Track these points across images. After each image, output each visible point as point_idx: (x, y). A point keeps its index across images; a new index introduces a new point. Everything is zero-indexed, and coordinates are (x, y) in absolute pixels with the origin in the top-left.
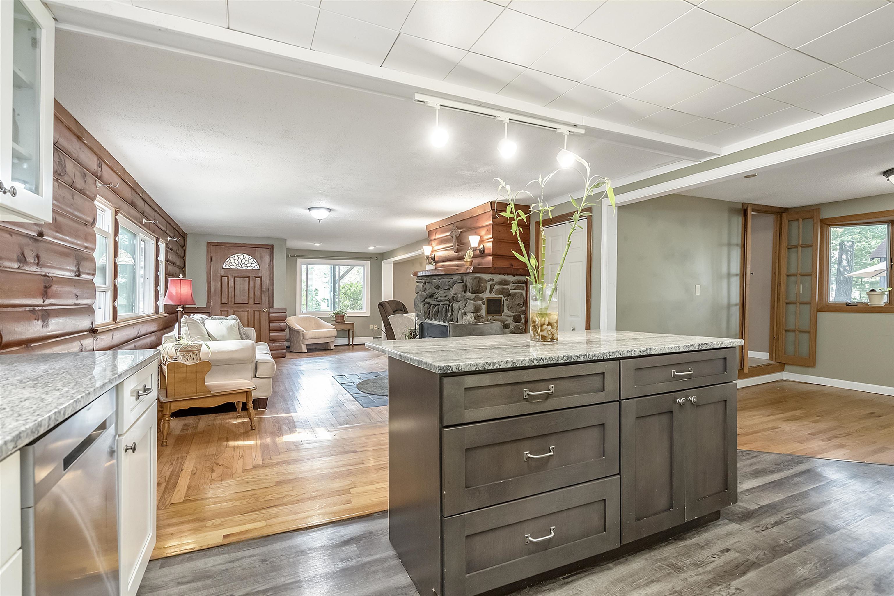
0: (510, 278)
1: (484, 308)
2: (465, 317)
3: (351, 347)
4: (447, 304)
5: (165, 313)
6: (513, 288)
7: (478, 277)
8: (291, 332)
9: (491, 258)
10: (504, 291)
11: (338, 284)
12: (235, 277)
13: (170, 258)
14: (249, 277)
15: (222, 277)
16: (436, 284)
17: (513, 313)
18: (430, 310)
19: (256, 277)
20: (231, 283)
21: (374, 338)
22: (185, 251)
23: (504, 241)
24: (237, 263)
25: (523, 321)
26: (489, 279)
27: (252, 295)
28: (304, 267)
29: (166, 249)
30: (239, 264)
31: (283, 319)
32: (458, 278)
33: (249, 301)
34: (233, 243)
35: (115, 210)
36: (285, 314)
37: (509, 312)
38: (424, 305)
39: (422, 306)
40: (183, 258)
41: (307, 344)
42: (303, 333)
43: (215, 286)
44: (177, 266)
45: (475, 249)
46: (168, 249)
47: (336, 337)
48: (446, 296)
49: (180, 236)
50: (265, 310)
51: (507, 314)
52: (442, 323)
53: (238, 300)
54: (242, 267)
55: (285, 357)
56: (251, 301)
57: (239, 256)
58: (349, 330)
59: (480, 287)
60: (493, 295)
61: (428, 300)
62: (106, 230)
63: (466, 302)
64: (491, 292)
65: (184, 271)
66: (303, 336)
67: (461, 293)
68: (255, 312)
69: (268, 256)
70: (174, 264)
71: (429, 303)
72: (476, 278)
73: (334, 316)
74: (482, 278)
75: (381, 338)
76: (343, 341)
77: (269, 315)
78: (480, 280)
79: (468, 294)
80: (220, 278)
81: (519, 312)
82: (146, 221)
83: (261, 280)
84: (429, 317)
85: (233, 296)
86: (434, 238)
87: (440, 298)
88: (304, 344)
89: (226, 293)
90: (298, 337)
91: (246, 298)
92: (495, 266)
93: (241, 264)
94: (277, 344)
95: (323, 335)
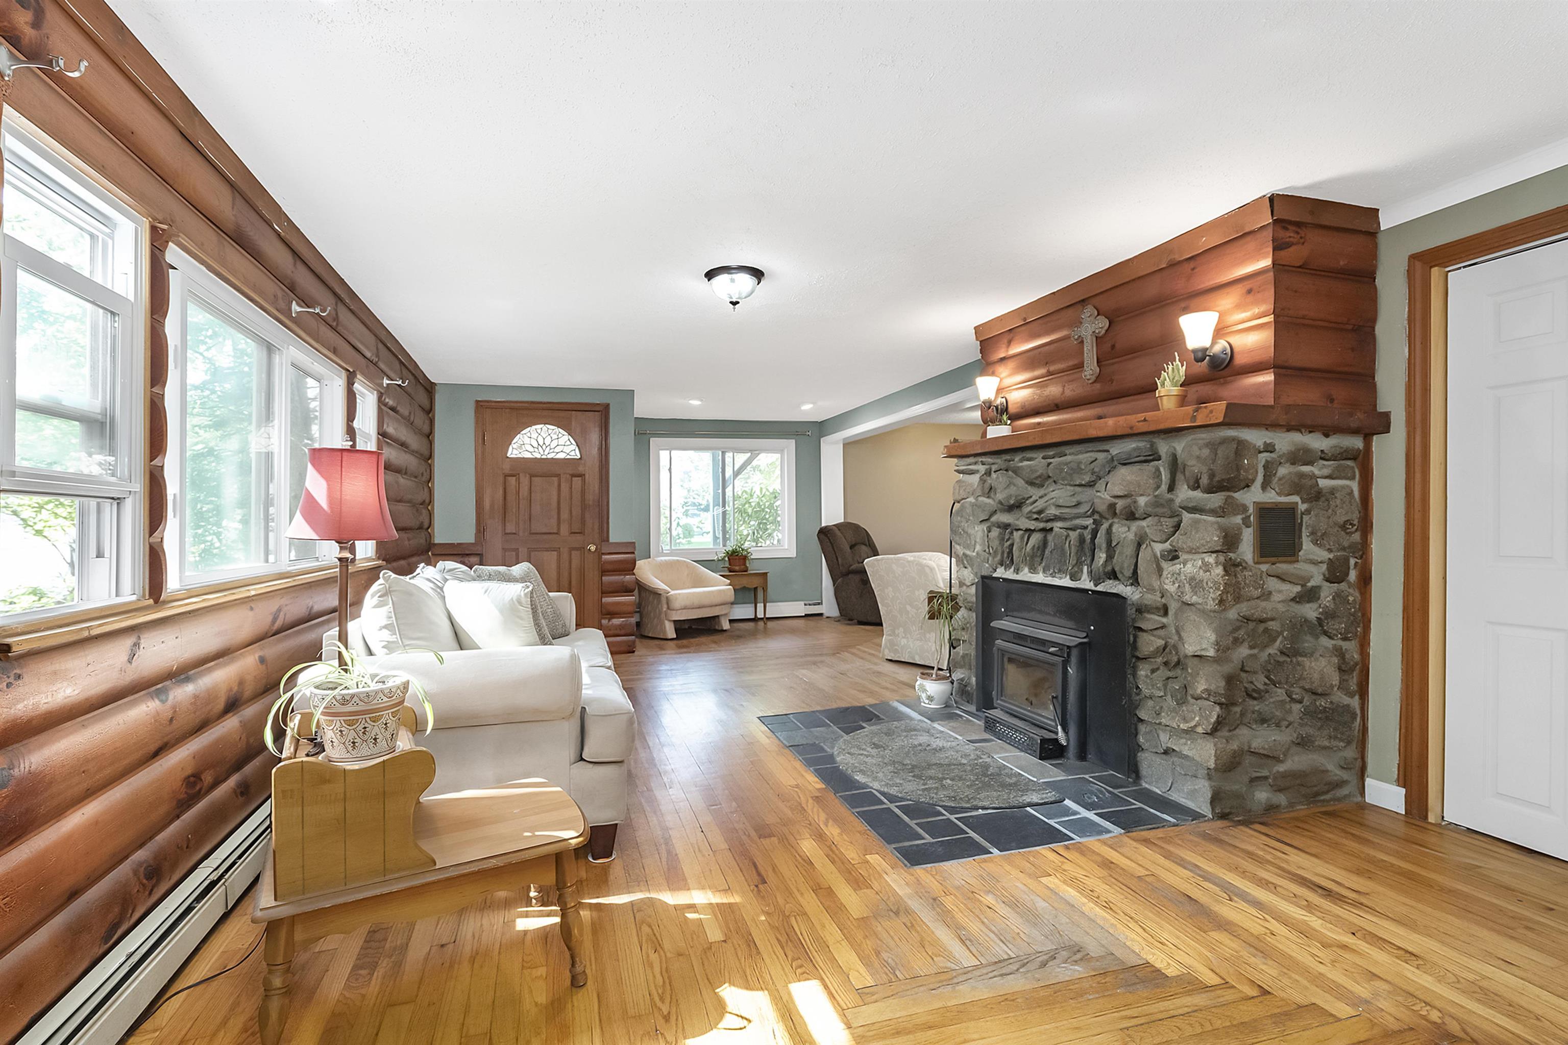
0: (1317, 442)
1: (1248, 538)
2: (1169, 568)
3: (761, 624)
4: (1086, 528)
5: (379, 558)
6: (1326, 472)
7: (1233, 439)
8: (643, 594)
9: (1268, 377)
10: (1303, 481)
11: (731, 486)
12: (531, 476)
13: (390, 430)
14: (558, 476)
15: (506, 476)
16: (1036, 471)
17: (1330, 551)
18: (1012, 545)
19: (573, 476)
20: (524, 491)
21: (805, 605)
22: (432, 422)
23: (1307, 322)
24: (535, 445)
25: (1353, 575)
26: (1260, 444)
27: (565, 515)
28: (664, 455)
29: (379, 406)
30: (540, 447)
31: (629, 567)
32: (1138, 448)
33: (559, 529)
34: (527, 402)
35: (153, 229)
36: (632, 556)
37: (1316, 549)
38: (989, 531)
39: (980, 534)
40: (428, 437)
41: (675, 621)
42: (667, 598)
43: (494, 495)
44: (413, 453)
45: (1200, 355)
46: (383, 407)
47: (732, 604)
48: (1078, 504)
49: (419, 386)
50: (593, 548)
51: (1311, 557)
52: (1066, 582)
53: (538, 527)
54: (546, 453)
55: (634, 652)
56: (564, 529)
57: (539, 431)
58: (756, 589)
59: (1238, 470)
60: (1271, 497)
61: (1004, 518)
62: (120, 289)
63: (1176, 519)
64: (1265, 486)
65: (430, 466)
66: (668, 604)
67: (1150, 491)
68: (573, 552)
69: (597, 429)
70: (403, 445)
71: (1006, 526)
72: (1224, 441)
73: (727, 559)
74: (1247, 441)
75: (819, 604)
76: (744, 611)
77: (600, 558)
78: (1241, 447)
79: (1184, 494)
80: (501, 479)
81: (1344, 549)
82: (299, 309)
83: (584, 481)
84: (1008, 560)
85: (527, 517)
86: (1002, 355)
87: (1053, 511)
88: (670, 621)
89: (514, 510)
90: (658, 604)
91: (554, 522)
92: (1285, 400)
93: (544, 447)
94: (616, 621)
95: (706, 601)
